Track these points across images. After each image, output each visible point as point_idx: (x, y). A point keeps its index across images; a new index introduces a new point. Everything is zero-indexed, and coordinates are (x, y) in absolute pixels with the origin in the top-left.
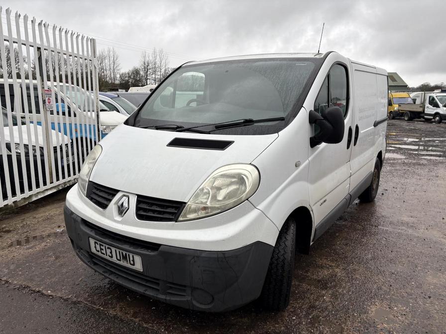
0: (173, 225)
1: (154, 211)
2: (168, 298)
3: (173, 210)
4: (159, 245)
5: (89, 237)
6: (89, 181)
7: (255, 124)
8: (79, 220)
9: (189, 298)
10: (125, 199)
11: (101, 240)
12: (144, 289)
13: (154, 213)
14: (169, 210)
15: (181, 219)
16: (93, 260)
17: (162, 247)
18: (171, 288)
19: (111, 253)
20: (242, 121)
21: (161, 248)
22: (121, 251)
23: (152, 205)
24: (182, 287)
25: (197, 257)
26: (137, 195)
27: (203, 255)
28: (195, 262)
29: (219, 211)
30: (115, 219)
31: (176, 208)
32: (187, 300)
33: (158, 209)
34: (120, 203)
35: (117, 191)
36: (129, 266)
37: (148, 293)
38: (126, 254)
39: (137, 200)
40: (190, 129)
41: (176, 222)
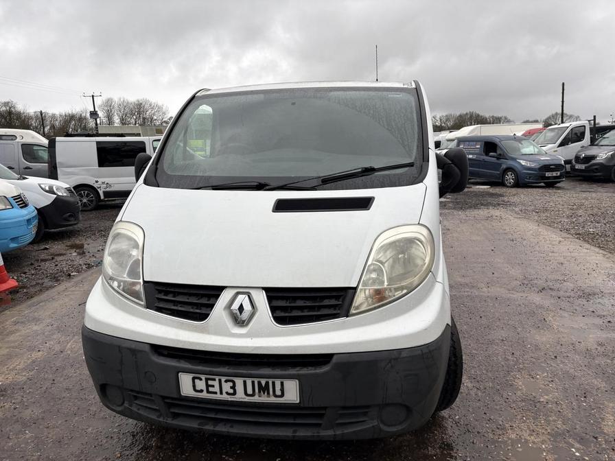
0: (344, 322)
1: (301, 308)
2: (338, 432)
3: (333, 302)
4: (330, 356)
5: (178, 373)
6: (145, 282)
7: (376, 174)
8: (147, 348)
9: (375, 423)
10: (242, 299)
11: (210, 371)
12: (291, 430)
13: (302, 312)
14: (326, 302)
15: (353, 311)
16: (172, 410)
17: (335, 357)
18: (342, 416)
19: (233, 387)
20: (360, 170)
21: (334, 359)
22: (256, 381)
23: (295, 299)
24: (362, 410)
25: (394, 359)
26: (264, 289)
27: (404, 354)
28: (392, 366)
29: (405, 291)
30: (233, 332)
31: (337, 298)
32: (373, 426)
33: (308, 304)
34: (235, 306)
35: (221, 289)
36: (272, 399)
37: (302, 434)
38: (267, 383)
39: (268, 297)
40: (286, 185)
41: (347, 316)
